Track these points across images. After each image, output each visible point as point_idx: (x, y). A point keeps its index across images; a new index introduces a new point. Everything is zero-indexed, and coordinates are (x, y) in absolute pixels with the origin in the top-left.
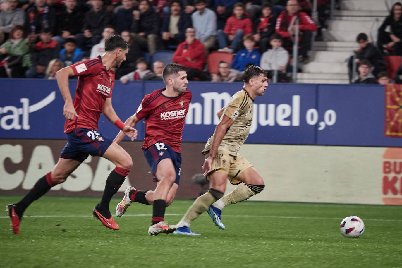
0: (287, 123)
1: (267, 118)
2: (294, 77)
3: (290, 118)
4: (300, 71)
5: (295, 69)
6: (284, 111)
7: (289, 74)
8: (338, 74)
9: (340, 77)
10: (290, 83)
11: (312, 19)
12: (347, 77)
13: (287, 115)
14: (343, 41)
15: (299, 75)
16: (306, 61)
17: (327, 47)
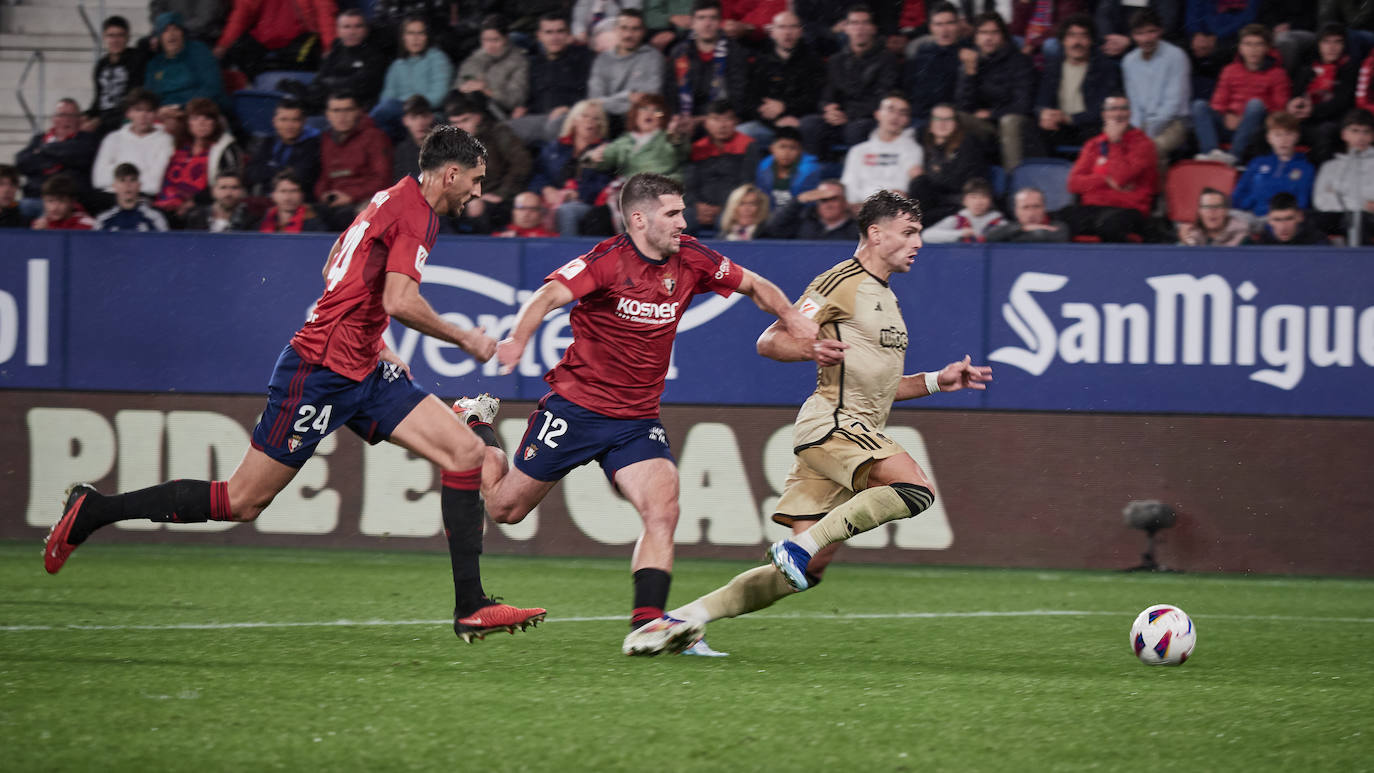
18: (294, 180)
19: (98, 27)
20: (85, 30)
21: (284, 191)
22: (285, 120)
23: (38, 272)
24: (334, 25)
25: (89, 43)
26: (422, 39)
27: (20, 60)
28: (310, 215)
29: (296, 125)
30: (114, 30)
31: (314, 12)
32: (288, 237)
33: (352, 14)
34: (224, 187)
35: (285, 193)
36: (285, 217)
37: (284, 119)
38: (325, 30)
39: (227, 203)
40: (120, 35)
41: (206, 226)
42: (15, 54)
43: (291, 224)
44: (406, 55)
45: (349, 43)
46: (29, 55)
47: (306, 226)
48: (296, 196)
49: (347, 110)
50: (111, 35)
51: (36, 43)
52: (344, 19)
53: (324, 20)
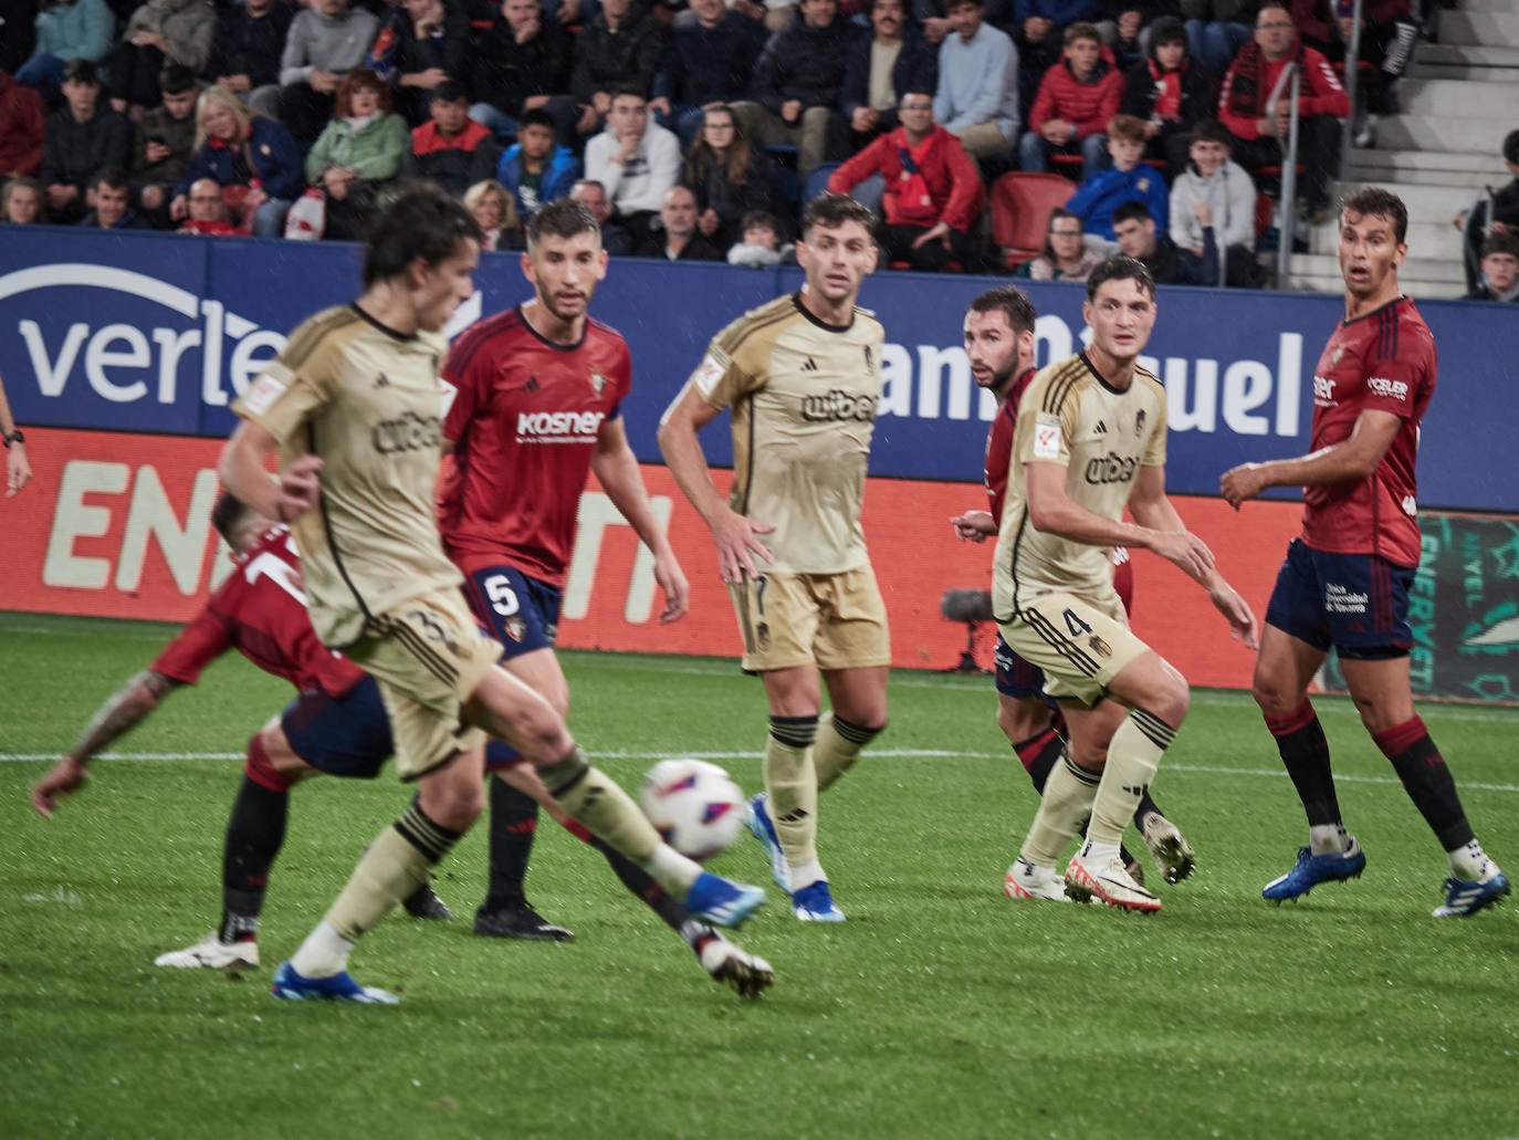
0: (1258, 426)
1: (1190, 407)
2: (1281, 269)
3: (1268, 409)
4: (1301, 246)
5: (1284, 243)
6: (1249, 384)
7: (1264, 259)
8: (1428, 261)
9: (1436, 273)
10: (1267, 290)
11: (1340, 74)
12: (1460, 274)
13: (1259, 395)
14: (1444, 151)
15: (1299, 263)
16: (1319, 215)
17: (1394, 168)
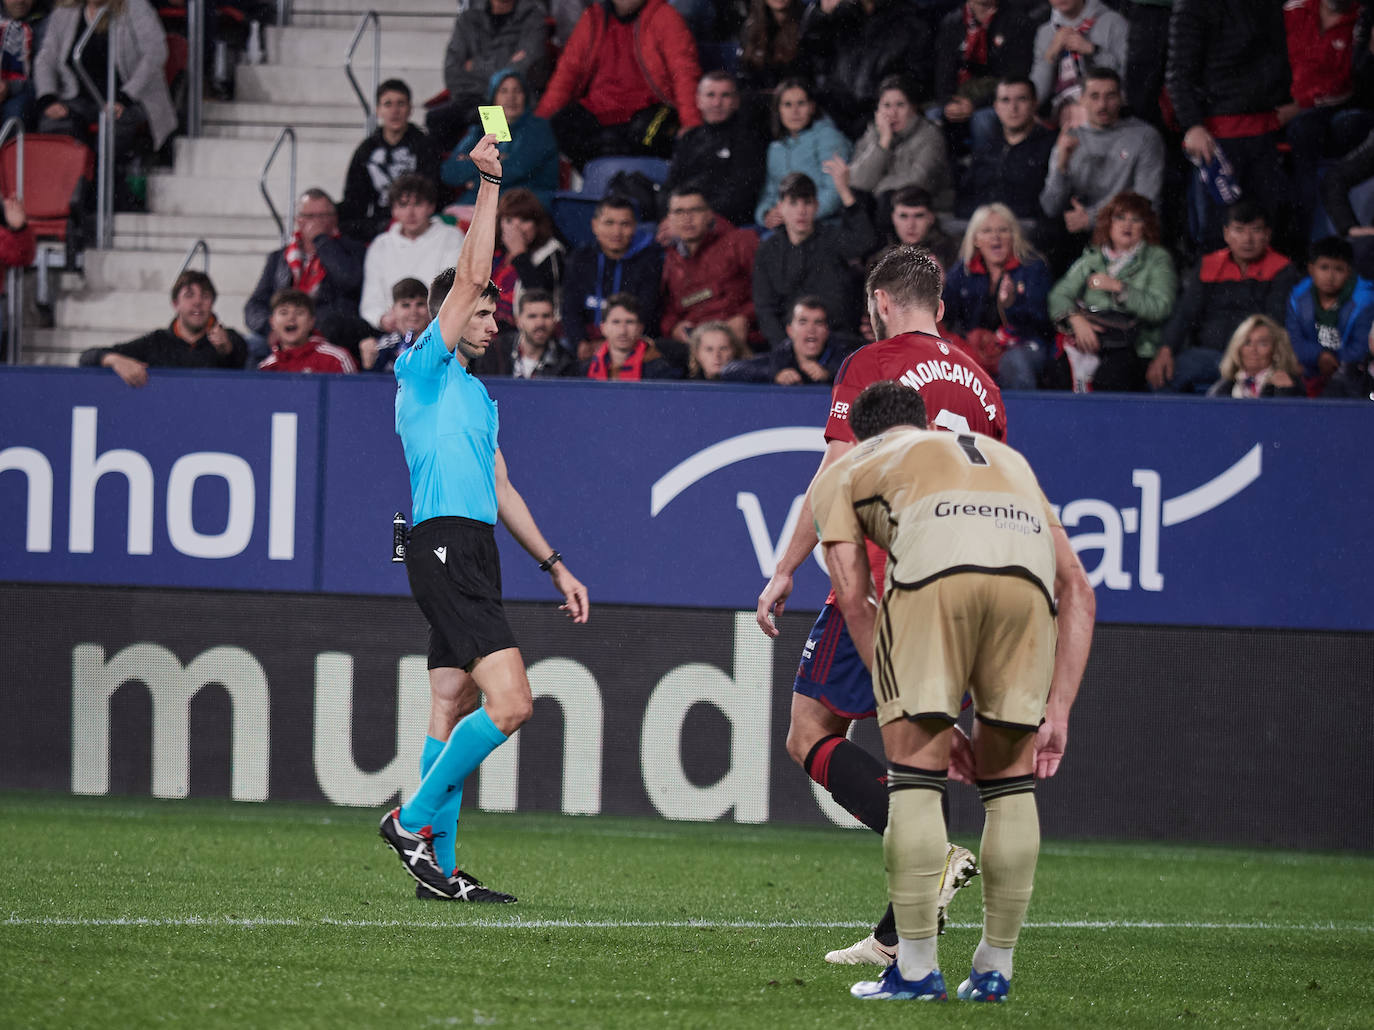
18: (629, 307)
19: (370, 96)
20: (355, 99)
21: (616, 322)
22: (610, 226)
23: (285, 429)
24: (695, 92)
25: (359, 116)
26: (805, 110)
27: (266, 139)
28: (653, 354)
29: (627, 231)
30: (393, 96)
31: (668, 78)
32: (625, 386)
33: (718, 78)
34: (533, 316)
35: (618, 325)
36: (618, 358)
37: (610, 222)
38: (682, 98)
39: (537, 337)
40: (400, 103)
41: (510, 370)
42: (258, 131)
43: (625, 369)
44: (784, 133)
45: (711, 118)
46: (279, 132)
47: (646, 371)
48: (632, 329)
49: (693, 210)
50: (388, 104)
51: (286, 115)
52: (707, 84)
53: (681, 88)
